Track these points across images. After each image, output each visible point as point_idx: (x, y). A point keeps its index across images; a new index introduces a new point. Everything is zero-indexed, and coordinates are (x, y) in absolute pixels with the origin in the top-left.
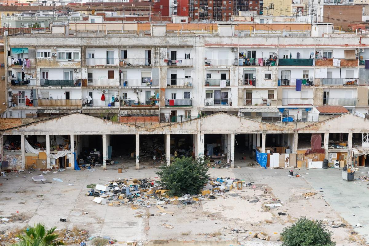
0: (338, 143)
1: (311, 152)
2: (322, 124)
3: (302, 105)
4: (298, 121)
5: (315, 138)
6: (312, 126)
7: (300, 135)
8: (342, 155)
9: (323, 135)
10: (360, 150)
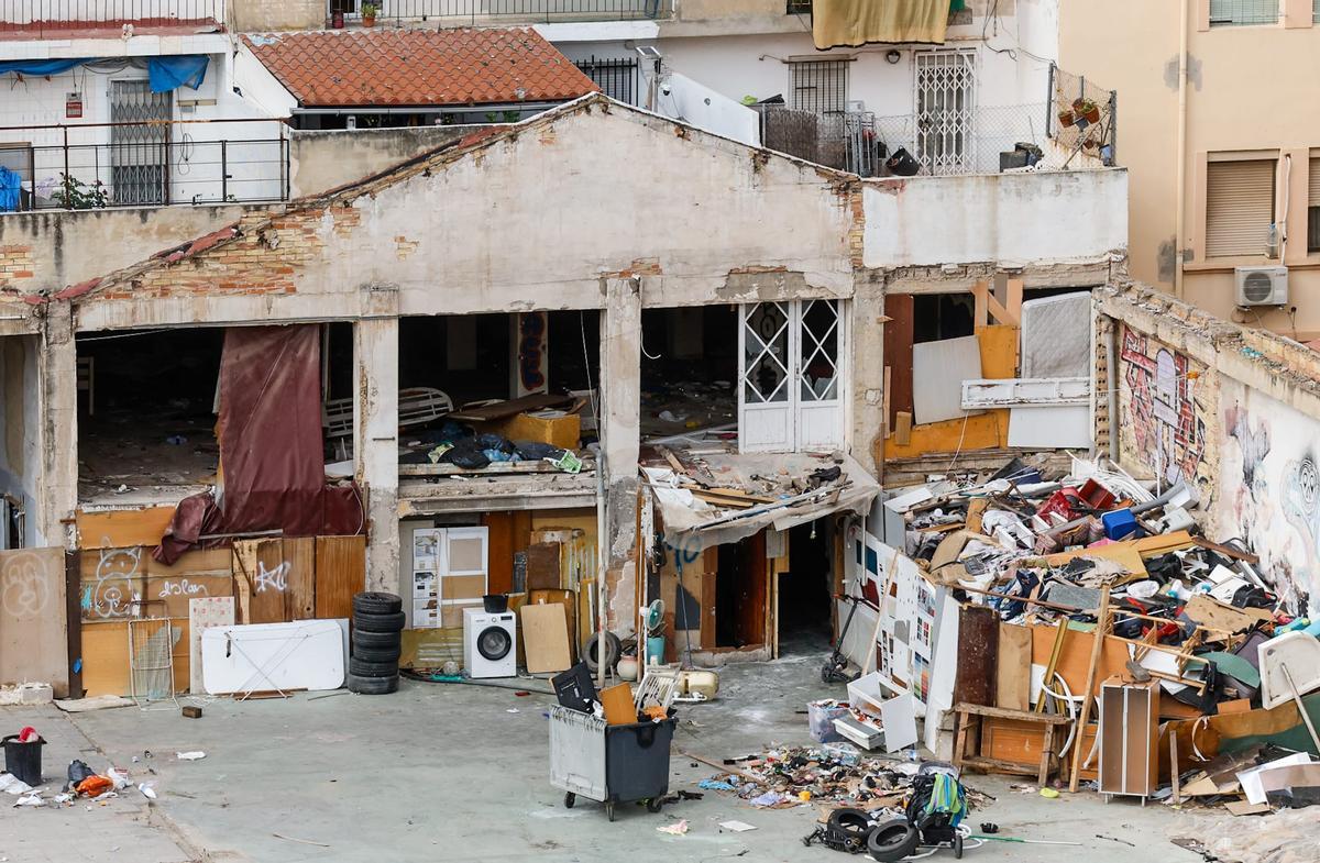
0: (499, 423)
1: (221, 526)
2: (326, 223)
3: (112, 26)
4: (73, 202)
5: (259, 374)
6: (218, 244)
7: (96, 350)
8: (542, 548)
9: (338, 338)
10: (720, 480)
